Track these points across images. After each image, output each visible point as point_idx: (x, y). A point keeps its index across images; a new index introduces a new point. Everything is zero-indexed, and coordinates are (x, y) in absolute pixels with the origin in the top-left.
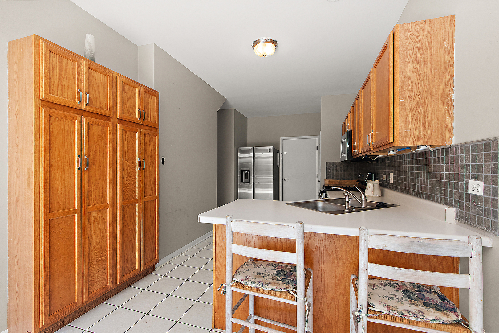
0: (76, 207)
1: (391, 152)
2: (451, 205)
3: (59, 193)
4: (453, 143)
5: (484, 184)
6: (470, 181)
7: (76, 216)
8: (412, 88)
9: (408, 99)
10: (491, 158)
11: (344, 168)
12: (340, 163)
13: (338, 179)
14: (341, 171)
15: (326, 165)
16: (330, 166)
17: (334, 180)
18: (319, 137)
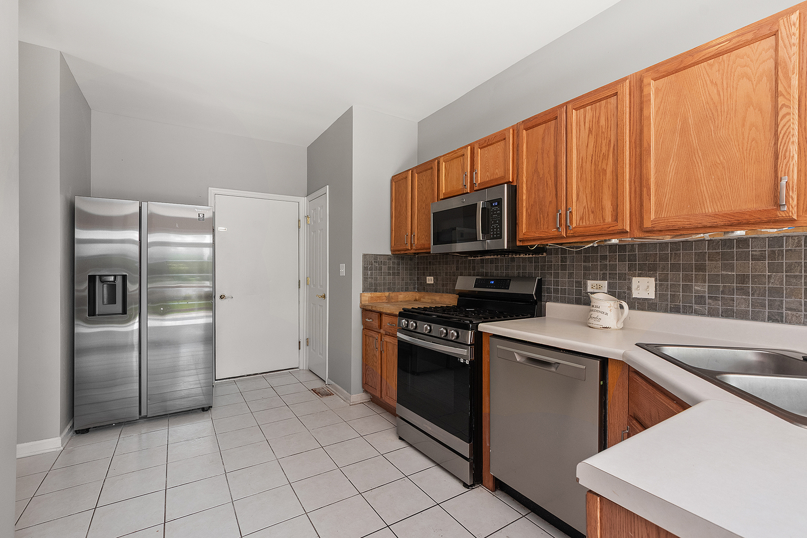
11: (394, 268)
12: (387, 257)
13: (384, 291)
14: (389, 274)
15: (364, 261)
16: (371, 262)
17: (378, 294)
18: (303, 201)
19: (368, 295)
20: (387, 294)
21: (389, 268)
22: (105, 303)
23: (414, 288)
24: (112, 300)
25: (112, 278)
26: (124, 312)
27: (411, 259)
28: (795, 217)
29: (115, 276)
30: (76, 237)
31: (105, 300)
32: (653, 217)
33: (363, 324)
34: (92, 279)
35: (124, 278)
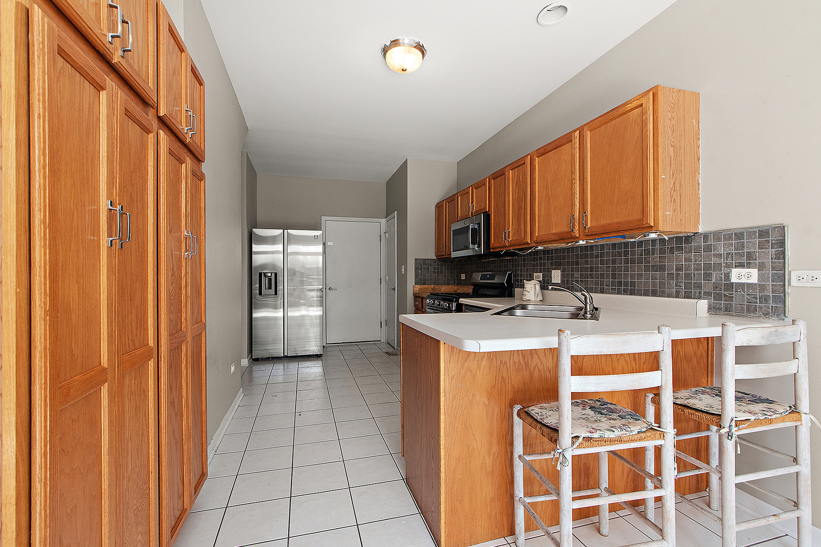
0: (105, 362)
1: (581, 242)
2: (700, 298)
3: (74, 317)
4: (701, 230)
5: (758, 271)
6: (733, 269)
7: (105, 389)
8: (671, 165)
9: (668, 177)
10: (770, 245)
11: (438, 269)
12: (433, 261)
13: (431, 285)
14: (435, 273)
15: (416, 264)
16: (421, 264)
17: (426, 286)
18: (383, 221)
19: (418, 287)
20: (432, 286)
21: (434, 268)
22: (267, 288)
23: (454, 283)
24: (270, 288)
25: (270, 275)
26: (276, 294)
27: (452, 262)
28: (577, 236)
29: (271, 273)
30: (253, 250)
31: (267, 287)
32: (537, 235)
33: (415, 306)
34: (260, 274)
35: (276, 274)
